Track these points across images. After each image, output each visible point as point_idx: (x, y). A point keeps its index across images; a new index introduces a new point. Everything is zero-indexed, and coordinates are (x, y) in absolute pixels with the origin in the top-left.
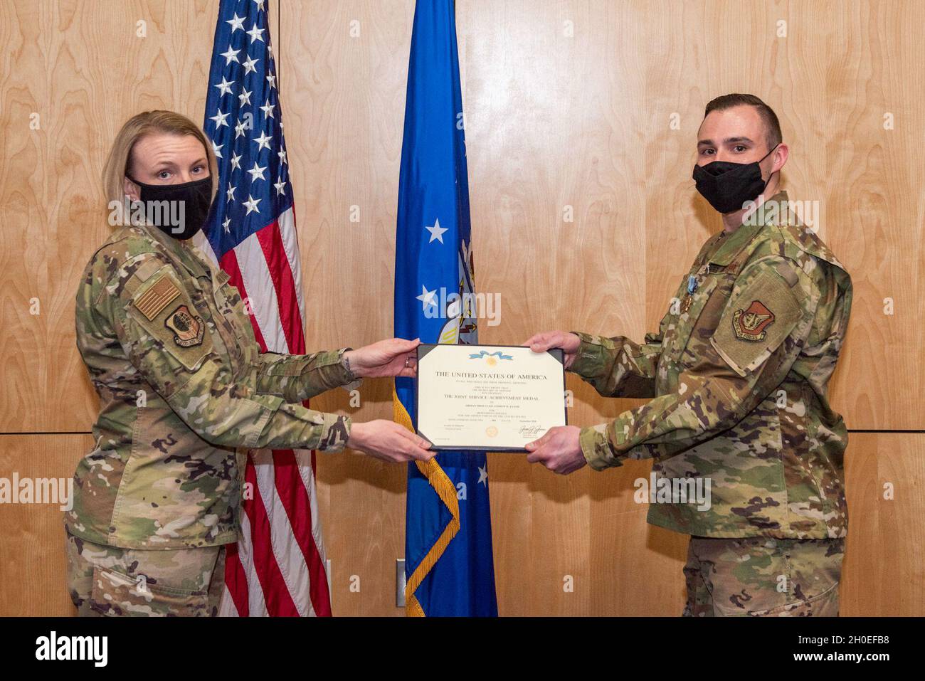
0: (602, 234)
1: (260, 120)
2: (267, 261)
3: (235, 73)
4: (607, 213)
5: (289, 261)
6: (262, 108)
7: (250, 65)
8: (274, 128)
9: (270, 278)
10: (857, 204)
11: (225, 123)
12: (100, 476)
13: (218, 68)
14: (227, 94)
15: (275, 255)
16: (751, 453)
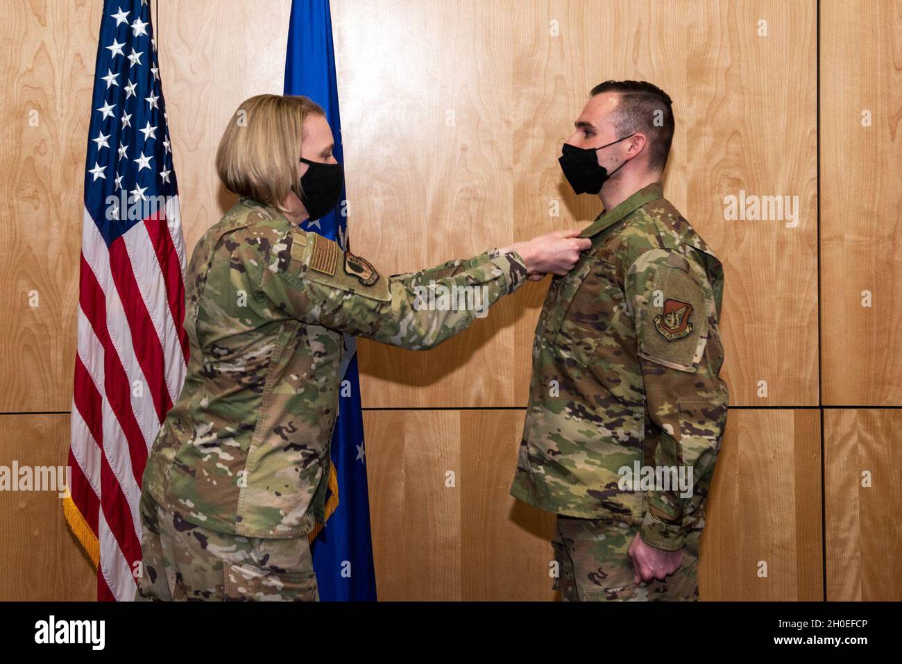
0: (471, 218)
1: (145, 111)
2: (154, 247)
3: (121, 65)
4: (475, 199)
5: (175, 246)
6: (148, 99)
7: (135, 58)
8: (158, 118)
9: (158, 263)
10: (717, 188)
11: (111, 114)
12: (219, 465)
13: (104, 61)
14: (112, 86)
15: (162, 242)
16: (614, 440)
